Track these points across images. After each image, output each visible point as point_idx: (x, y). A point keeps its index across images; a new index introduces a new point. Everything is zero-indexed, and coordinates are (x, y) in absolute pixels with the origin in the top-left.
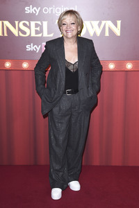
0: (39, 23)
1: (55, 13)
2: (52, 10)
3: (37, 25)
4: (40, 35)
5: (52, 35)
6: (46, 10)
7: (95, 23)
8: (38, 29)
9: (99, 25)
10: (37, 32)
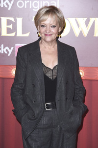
0: (12, 19)
1: (32, 8)
2: (28, 4)
3: (9, 22)
4: (13, 35)
5: (27, 35)
6: (20, 4)
7: (82, 21)
8: (11, 27)
9: (87, 23)
10: (9, 31)
